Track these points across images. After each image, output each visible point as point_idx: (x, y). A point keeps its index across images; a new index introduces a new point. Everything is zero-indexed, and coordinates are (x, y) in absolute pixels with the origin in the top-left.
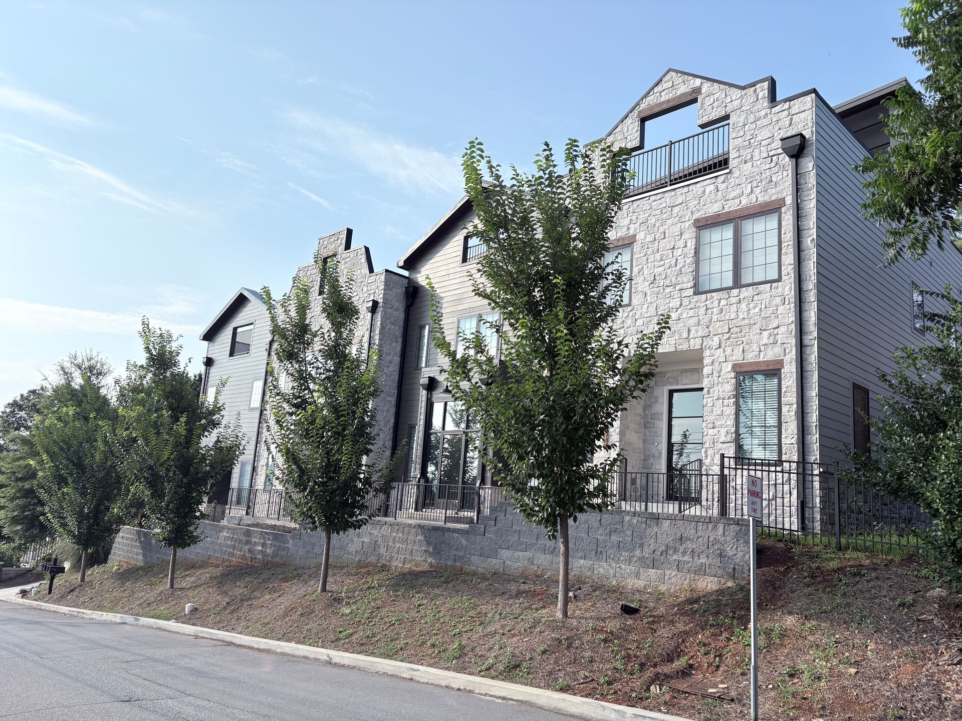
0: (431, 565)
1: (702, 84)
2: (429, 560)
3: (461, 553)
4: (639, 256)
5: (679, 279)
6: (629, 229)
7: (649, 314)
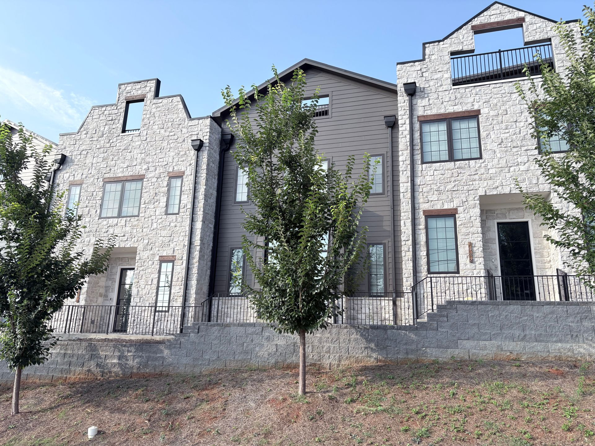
0: (377, 360)
1: (525, 15)
2: (374, 355)
3: (414, 347)
4: (485, 124)
5: (523, 143)
6: (473, 105)
7: (500, 166)
